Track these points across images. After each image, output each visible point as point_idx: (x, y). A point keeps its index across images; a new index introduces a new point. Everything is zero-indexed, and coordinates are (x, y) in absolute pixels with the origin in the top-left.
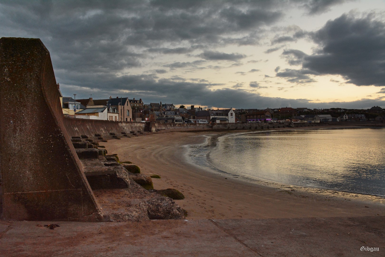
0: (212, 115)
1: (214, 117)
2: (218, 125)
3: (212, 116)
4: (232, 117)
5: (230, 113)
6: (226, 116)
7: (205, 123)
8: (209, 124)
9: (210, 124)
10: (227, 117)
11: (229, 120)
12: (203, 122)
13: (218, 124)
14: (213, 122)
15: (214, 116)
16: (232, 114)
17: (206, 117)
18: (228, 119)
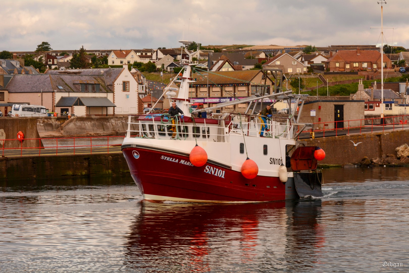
0: (61, 87)
1: (66, 95)
2: (79, 123)
3: (60, 91)
4: (127, 96)
5: (122, 83)
6: (107, 92)
7: (36, 115)
8: (50, 119)
9: (53, 120)
10: (110, 96)
11: (116, 104)
12: (33, 113)
13: (81, 119)
14: (62, 111)
15: (66, 92)
16: (125, 86)
17: (39, 94)
18: (112, 102)
